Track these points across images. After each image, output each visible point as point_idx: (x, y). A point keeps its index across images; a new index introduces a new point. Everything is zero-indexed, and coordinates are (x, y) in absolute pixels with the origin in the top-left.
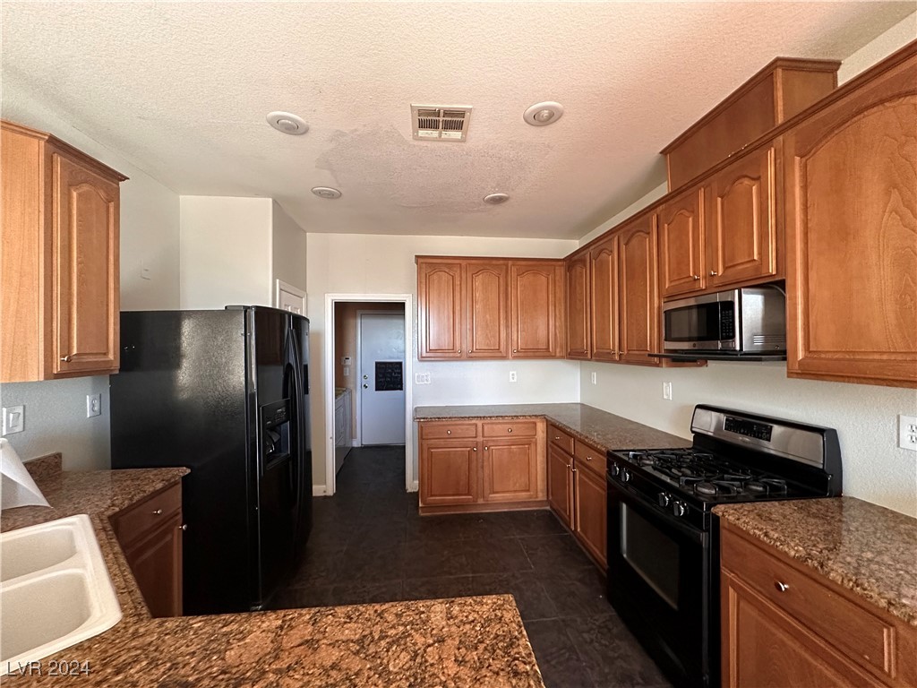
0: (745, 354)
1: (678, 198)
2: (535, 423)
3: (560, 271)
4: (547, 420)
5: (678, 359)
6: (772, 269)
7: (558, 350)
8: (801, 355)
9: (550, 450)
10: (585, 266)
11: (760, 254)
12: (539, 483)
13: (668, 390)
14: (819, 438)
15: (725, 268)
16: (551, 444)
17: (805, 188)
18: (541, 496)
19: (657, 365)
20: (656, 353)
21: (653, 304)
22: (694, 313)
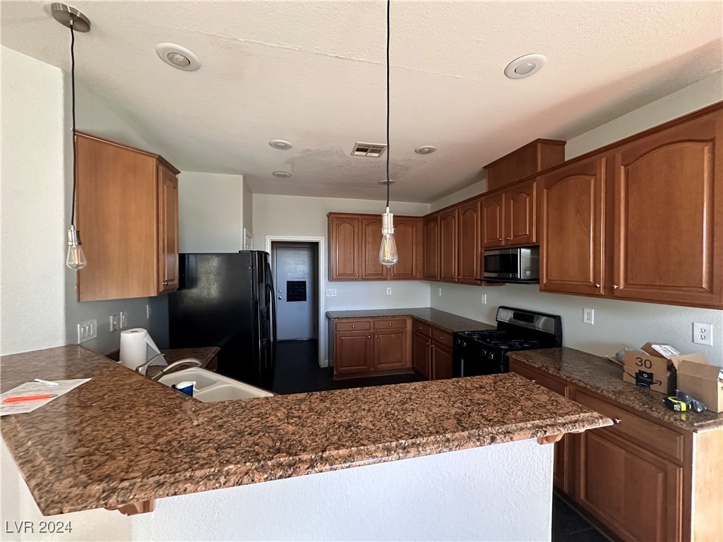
0: (523, 280)
1: (492, 195)
2: (405, 320)
3: (420, 224)
4: (413, 318)
5: (490, 282)
6: (534, 240)
7: (418, 274)
8: (545, 282)
9: (415, 336)
10: (437, 223)
11: (529, 231)
12: (408, 357)
13: (485, 299)
14: (553, 320)
15: (514, 236)
16: (415, 332)
17: (548, 204)
18: (409, 365)
19: (479, 285)
20: (479, 278)
21: (478, 251)
22: (498, 257)
